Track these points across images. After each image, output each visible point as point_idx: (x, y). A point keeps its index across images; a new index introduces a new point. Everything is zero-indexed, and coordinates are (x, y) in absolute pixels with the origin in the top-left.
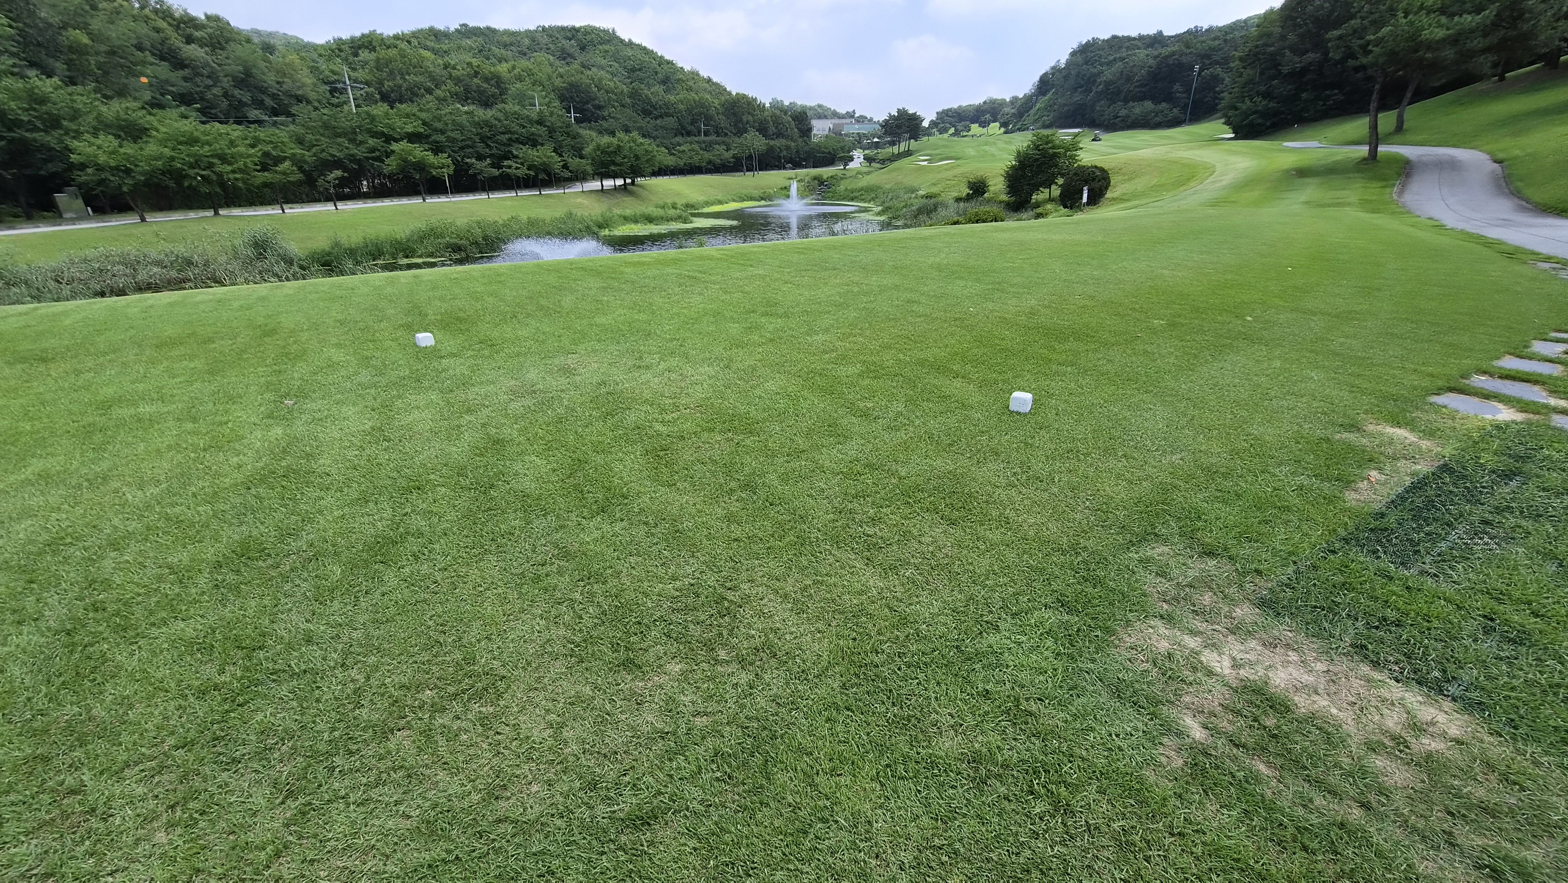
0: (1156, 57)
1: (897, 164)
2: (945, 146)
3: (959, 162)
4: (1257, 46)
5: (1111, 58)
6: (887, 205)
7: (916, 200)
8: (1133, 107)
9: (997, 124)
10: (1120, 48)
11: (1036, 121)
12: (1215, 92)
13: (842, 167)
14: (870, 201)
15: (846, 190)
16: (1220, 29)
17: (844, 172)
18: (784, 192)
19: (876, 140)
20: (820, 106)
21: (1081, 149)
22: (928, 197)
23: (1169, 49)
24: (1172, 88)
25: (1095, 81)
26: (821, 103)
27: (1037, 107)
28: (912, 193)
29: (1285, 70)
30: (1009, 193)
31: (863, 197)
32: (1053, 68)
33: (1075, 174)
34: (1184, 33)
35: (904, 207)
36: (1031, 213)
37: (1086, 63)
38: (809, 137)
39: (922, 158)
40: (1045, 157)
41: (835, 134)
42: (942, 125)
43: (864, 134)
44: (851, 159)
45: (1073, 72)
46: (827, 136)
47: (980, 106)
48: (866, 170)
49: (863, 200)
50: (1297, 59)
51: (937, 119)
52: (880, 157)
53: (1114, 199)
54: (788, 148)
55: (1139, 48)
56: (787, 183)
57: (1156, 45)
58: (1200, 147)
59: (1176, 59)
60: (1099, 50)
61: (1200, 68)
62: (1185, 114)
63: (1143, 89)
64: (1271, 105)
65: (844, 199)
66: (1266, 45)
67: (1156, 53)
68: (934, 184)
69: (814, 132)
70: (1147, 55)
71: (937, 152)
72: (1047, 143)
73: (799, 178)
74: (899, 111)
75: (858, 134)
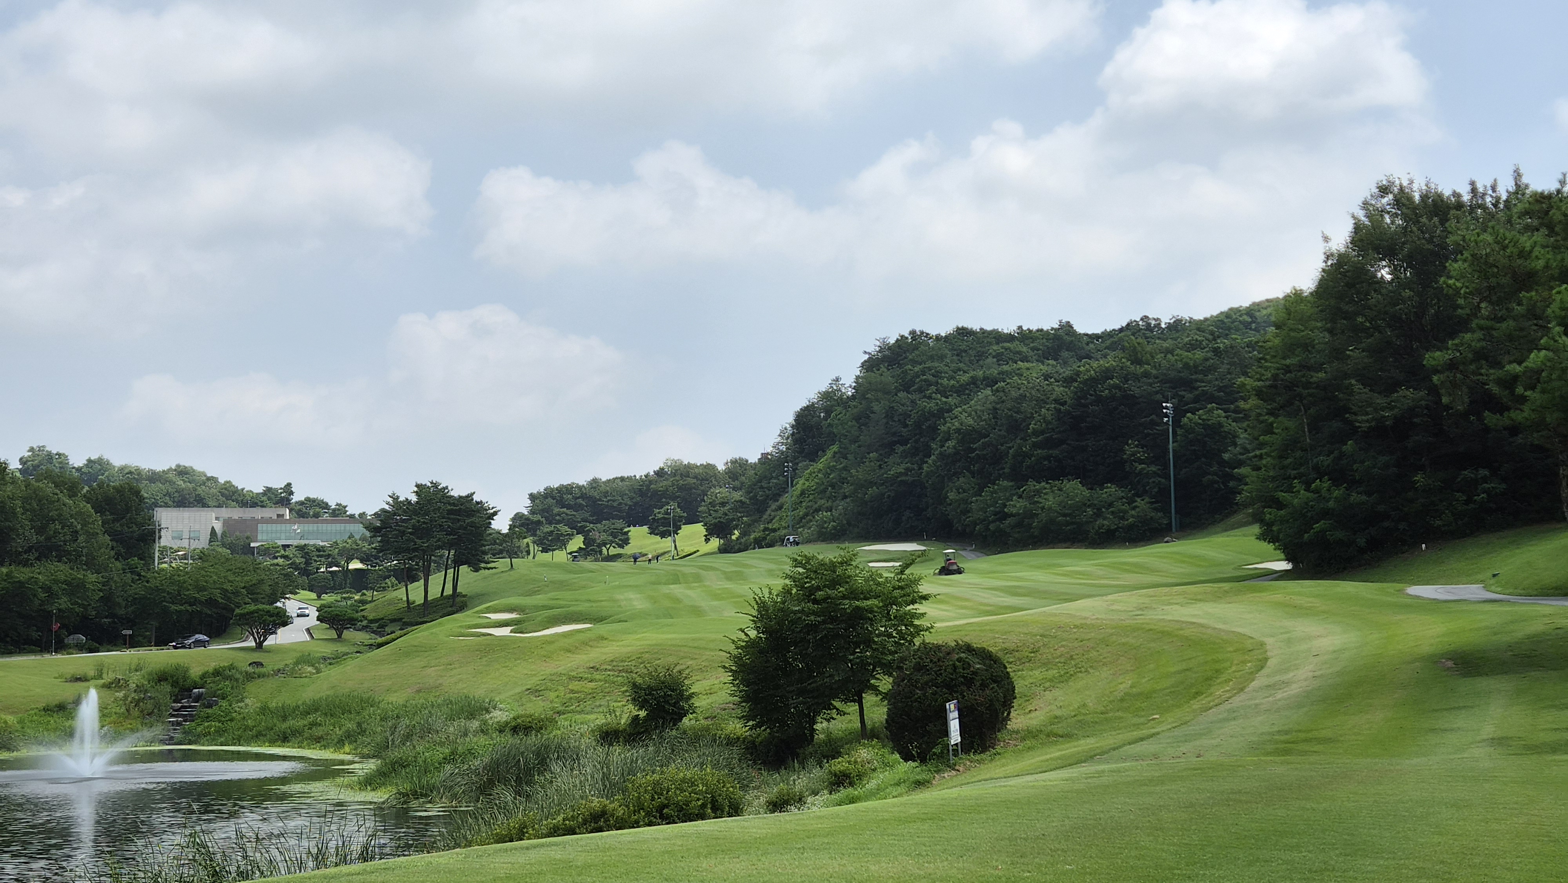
0: (1068, 381)
1: (421, 635)
2: (561, 585)
3: (603, 629)
4: (1288, 369)
5: (965, 378)
6: (395, 754)
7: (482, 740)
8: (1038, 492)
9: (699, 529)
10: (981, 356)
11: (800, 522)
12: (1222, 463)
13: (251, 643)
14: (340, 744)
15: (264, 710)
16: (1199, 326)
17: (257, 657)
18: (54, 720)
19: (355, 565)
20: (182, 472)
21: (925, 598)
22: (519, 728)
23: (1095, 364)
24: (1123, 451)
25: (934, 429)
26: (186, 463)
27: (799, 487)
28: (471, 716)
29: (1363, 421)
30: (747, 718)
31: (318, 732)
32: (826, 396)
33: (919, 668)
34: (1121, 330)
35: (446, 760)
36: (817, 773)
37: (906, 387)
38: (147, 558)
39: (495, 617)
40: (833, 620)
41: (232, 547)
42: (547, 528)
43: (319, 549)
44: (282, 620)
45: (876, 407)
46: (202, 556)
47: (646, 481)
48: (328, 649)
49: (318, 741)
50: (1380, 400)
51: (532, 512)
52: (370, 612)
53: (1030, 735)
54: (75, 588)
55: (1025, 359)
56: (67, 692)
57: (1065, 354)
58: (1217, 597)
59: (1116, 387)
60: (932, 358)
61: (1175, 409)
62: (1166, 511)
63: (1055, 452)
64: (1355, 498)
65: (258, 737)
66: (1304, 366)
67: (1067, 372)
68: (535, 692)
69: (165, 540)
70: (1047, 377)
71: (538, 599)
72: (834, 583)
73: (108, 678)
74: (421, 489)
75: (301, 548)
